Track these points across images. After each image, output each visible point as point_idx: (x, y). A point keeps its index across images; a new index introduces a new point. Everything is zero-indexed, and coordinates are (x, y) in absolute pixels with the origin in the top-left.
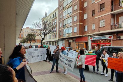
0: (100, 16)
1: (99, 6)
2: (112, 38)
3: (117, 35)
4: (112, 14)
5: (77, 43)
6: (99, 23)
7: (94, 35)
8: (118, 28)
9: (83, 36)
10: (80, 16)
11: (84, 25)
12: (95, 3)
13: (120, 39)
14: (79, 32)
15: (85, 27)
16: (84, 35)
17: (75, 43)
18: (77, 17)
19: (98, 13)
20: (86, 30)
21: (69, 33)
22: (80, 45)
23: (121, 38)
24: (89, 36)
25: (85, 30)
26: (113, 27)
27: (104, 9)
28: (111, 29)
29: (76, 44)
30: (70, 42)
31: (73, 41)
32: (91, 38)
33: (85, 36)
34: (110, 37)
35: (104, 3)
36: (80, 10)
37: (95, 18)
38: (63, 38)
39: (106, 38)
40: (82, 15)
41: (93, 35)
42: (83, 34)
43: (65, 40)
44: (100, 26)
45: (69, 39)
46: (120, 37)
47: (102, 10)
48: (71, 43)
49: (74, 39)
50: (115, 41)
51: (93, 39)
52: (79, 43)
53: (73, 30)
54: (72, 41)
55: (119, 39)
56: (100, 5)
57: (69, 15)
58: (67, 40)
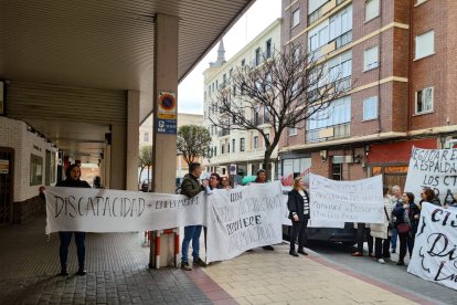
5: (377, 169)
9: (409, 138)
10: (396, 44)
11: (417, 87)
14: (388, 119)
15: (420, 93)
16: (414, 132)
17: (365, 169)
18: (380, 53)
20: (429, 108)
21: (336, 123)
22: (390, 178)
24: (443, 135)
25: (420, 110)
30: (336, 162)
31: (357, 161)
33: (422, 135)
36: (399, 17)
38: (303, 146)
40: (405, 42)
42: (409, 127)
43: (313, 154)
45: (331, 153)
48: (345, 168)
49: (360, 152)
52: (390, 170)
53: (357, 111)
54: (349, 159)
57: (339, 45)
58: (324, 154)
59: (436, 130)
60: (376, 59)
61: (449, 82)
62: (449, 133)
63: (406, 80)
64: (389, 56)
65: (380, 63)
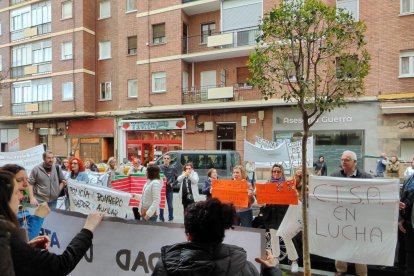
0: (152, 60)
1: (151, 28)
2: (184, 127)
3: (196, 118)
4: (184, 61)
5: (75, 140)
6: (150, 81)
7: (136, 114)
8: (199, 101)
9: (96, 117)
10: (85, 44)
11: (101, 80)
12: (139, 15)
13: (203, 131)
14: (81, 102)
15: (103, 84)
16: (100, 113)
17: (66, 139)
18: (74, 48)
19: (147, 49)
20: (109, 97)
21: (40, 99)
22: (85, 147)
23: (206, 129)
24: (117, 117)
25: (104, 97)
26: (187, 98)
27: (164, 40)
28: (183, 102)
29: (72, 145)
30: (42, 133)
31: (59, 132)
32: (126, 125)
33: (105, 116)
34: (180, 124)
35: (164, 24)
36: (87, 24)
37: (138, 63)
38: (9, 118)
39: (169, 128)
40: (91, 45)
41: (132, 114)
42: (97, 109)
43: (21, 125)
44: (154, 91)
45: (37, 126)
46: (202, 126)
47: (157, 41)
48: (50, 139)
49: (61, 126)
50: (192, 136)
51: (130, 128)
52: (84, 141)
53: (57, 92)
54: (53, 131)
55: (200, 130)
56: (154, 26)
57: (40, 32)
58: (30, 126)
59: (114, 113)
60: (71, 52)
61: (120, 80)
62: (121, 116)
63: (93, 73)
64: (80, 52)
65: (74, 56)
